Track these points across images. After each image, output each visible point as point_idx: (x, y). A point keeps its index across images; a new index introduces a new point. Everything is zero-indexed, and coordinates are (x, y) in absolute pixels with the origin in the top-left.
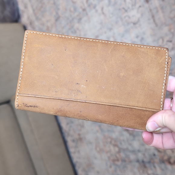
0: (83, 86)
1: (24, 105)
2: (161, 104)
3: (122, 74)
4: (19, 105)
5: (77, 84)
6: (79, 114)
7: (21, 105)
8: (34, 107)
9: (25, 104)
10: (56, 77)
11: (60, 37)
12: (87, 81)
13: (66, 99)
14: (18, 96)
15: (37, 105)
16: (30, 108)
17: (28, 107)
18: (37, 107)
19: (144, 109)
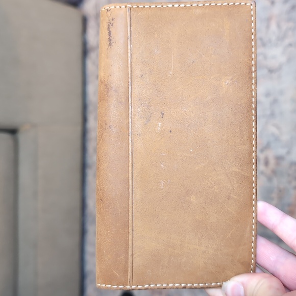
0: (160, 125)
1: (111, 20)
2: (143, 286)
3: (193, 199)
4: (110, 12)
5: (163, 114)
6: (106, 124)
7: (109, 15)
8: (110, 40)
9: (112, 22)
10: (171, 73)
11: (251, 69)
12: (171, 132)
13: (131, 96)
14: (126, 7)
15: (113, 44)
16: (107, 32)
17: (108, 29)
18: (110, 45)
19: (130, 253)
